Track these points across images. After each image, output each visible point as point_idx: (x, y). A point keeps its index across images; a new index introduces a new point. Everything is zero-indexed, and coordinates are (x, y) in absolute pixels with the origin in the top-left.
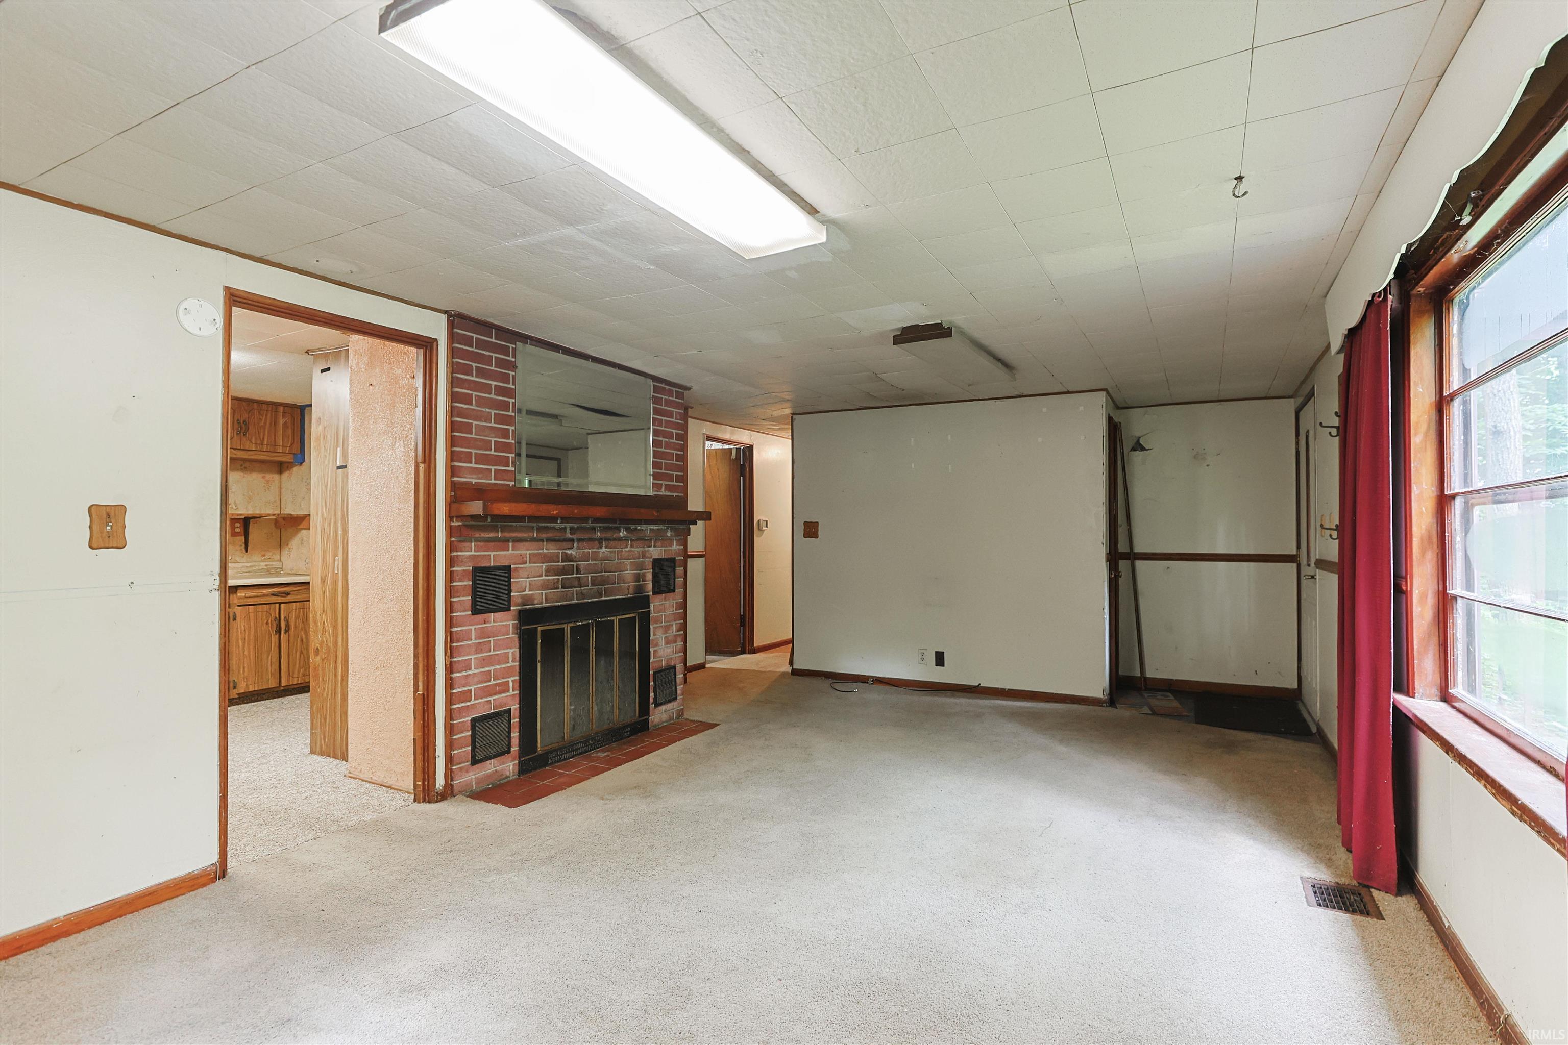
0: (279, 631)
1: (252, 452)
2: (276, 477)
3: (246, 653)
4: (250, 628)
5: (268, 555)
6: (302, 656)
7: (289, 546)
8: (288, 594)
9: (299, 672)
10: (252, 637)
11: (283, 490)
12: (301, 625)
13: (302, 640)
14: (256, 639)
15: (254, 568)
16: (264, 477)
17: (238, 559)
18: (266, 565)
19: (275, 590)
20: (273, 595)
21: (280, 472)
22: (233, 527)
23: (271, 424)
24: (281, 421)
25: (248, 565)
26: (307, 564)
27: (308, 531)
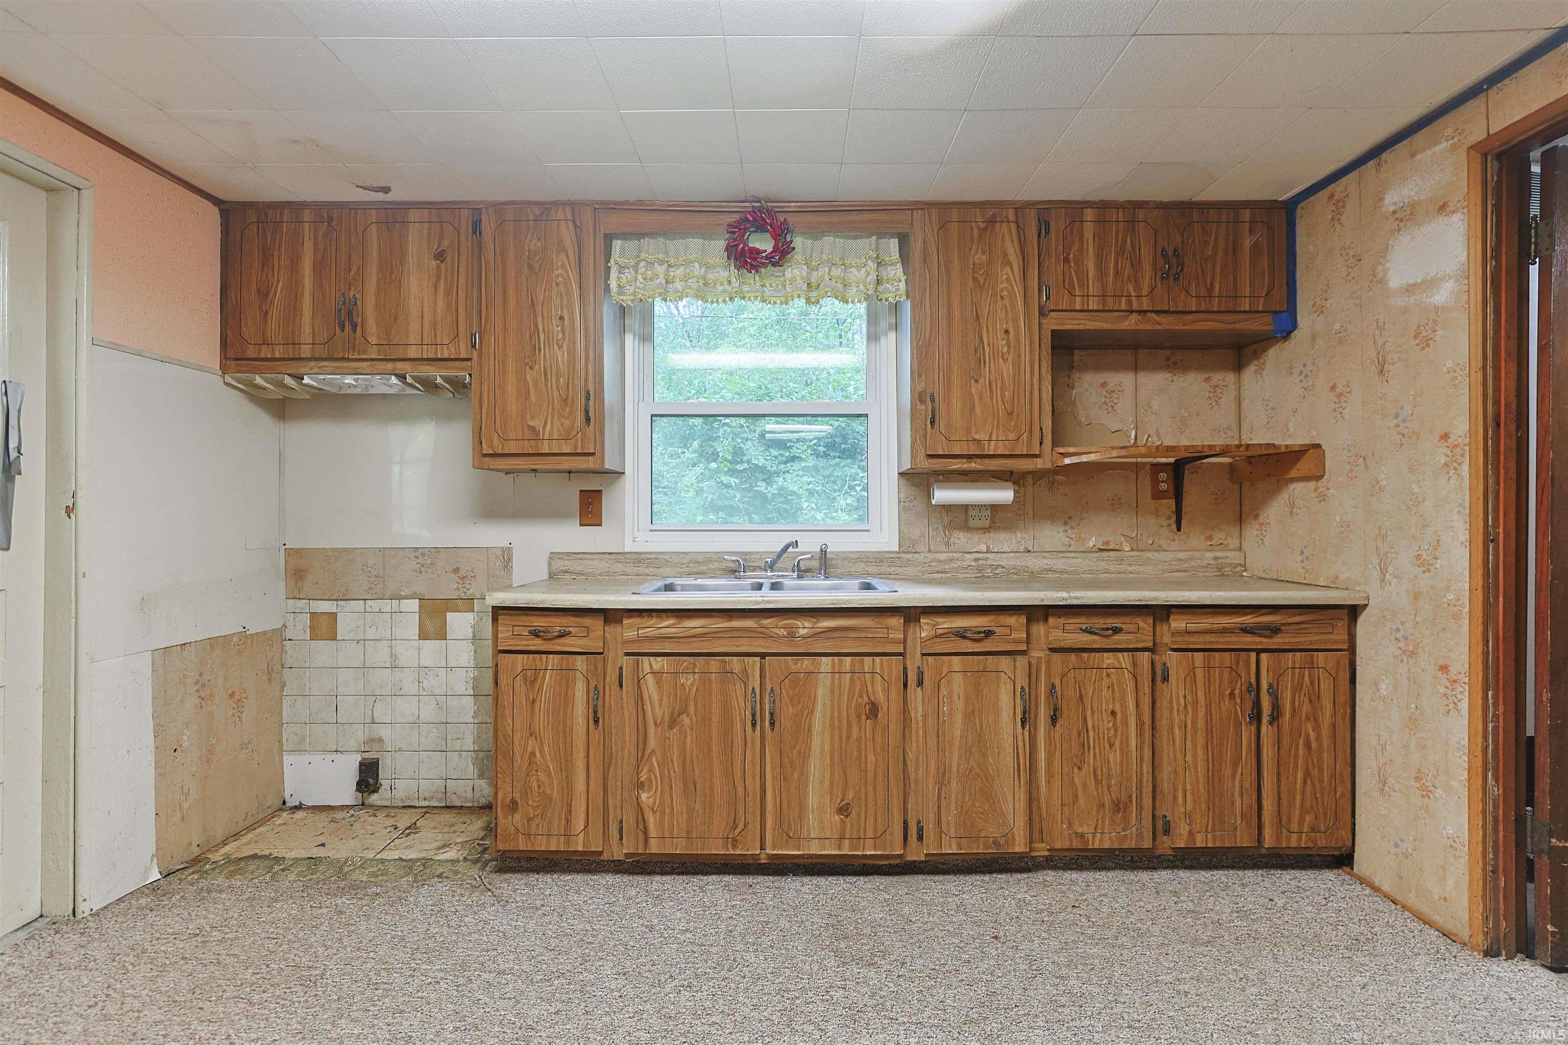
0: (1256, 717)
1: (1190, 317)
2: (1230, 377)
3: (1189, 758)
4: (1196, 702)
5: (1218, 537)
6: (1309, 782)
7: (1261, 520)
8: (1275, 630)
9: (1302, 820)
10: (1201, 723)
11: (1245, 404)
12: (1306, 708)
13: (1308, 745)
14: (1209, 731)
15: (1193, 564)
16: (1208, 380)
17: (1164, 543)
18: (1216, 558)
19: (1249, 619)
20: (1246, 630)
21: (1238, 367)
22: (1155, 482)
23: (1226, 250)
24: (1248, 243)
25: (1182, 555)
26: (1307, 558)
27: (1312, 484)
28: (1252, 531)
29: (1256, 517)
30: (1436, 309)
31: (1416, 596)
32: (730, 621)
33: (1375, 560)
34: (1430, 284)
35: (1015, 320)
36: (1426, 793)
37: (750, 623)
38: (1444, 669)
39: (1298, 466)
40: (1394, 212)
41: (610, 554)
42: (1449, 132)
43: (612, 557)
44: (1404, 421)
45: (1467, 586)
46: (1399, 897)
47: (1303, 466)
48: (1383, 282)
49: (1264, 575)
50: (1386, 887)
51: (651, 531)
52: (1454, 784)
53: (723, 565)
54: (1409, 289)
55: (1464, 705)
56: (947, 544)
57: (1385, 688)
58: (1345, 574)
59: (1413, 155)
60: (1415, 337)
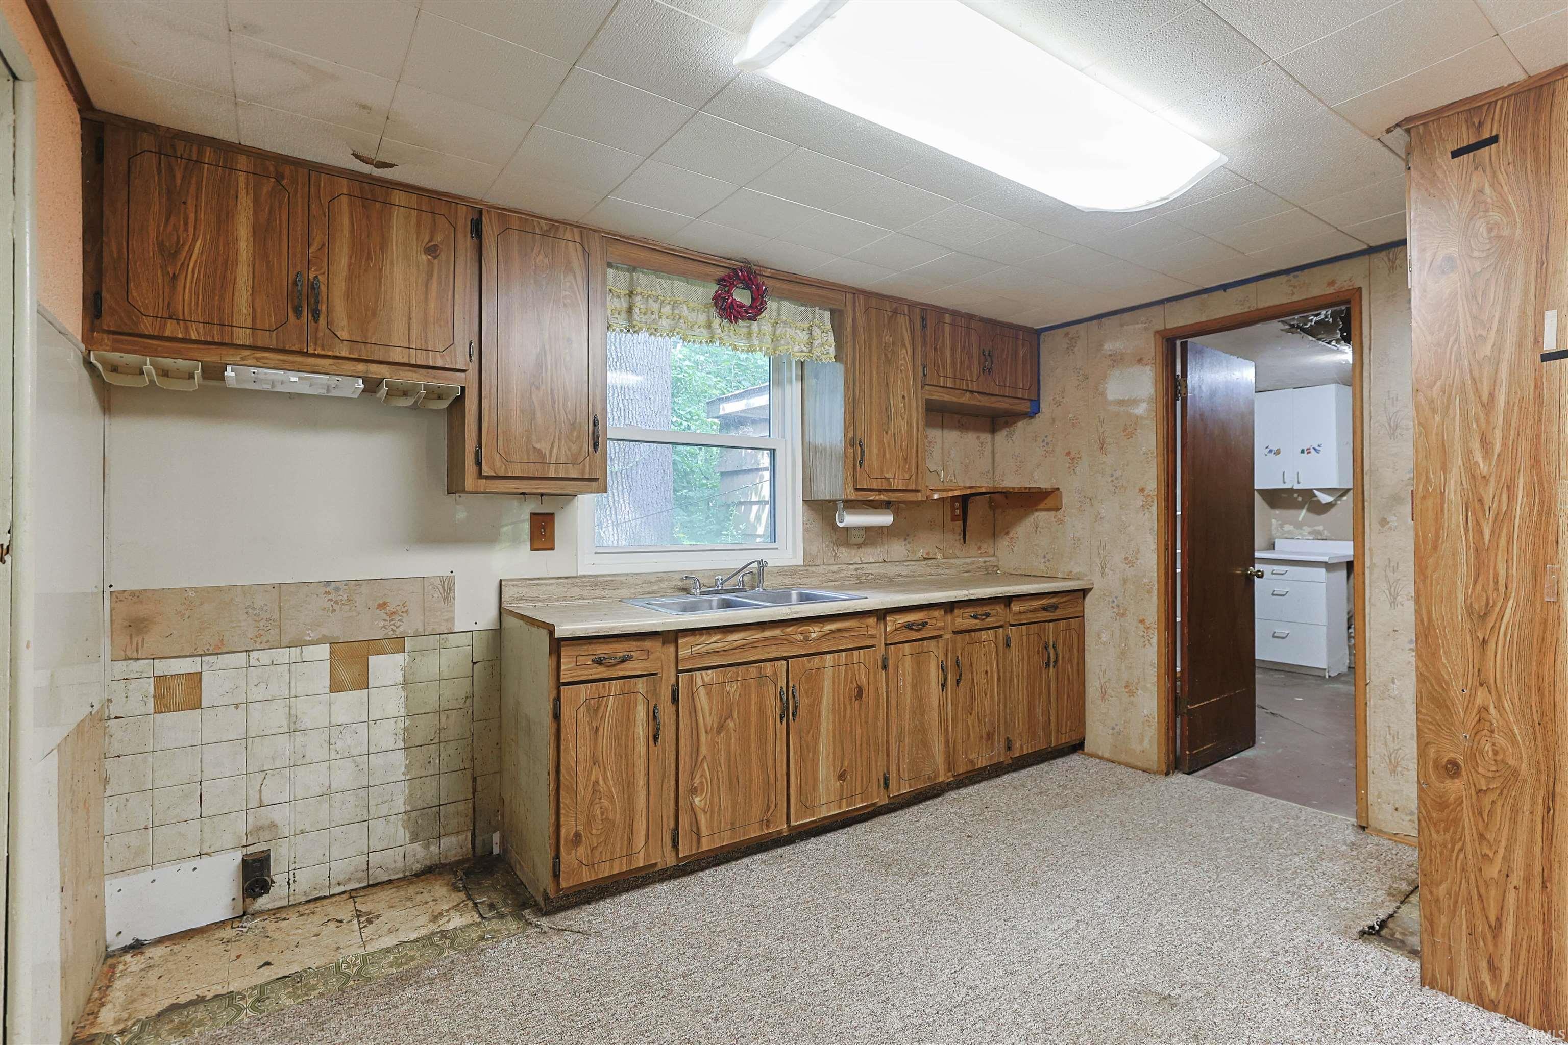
0: (1048, 664)
2: (986, 437)
3: (1020, 697)
4: (1023, 659)
5: (984, 546)
6: (1069, 701)
7: (1011, 535)
8: (1054, 607)
9: (1064, 724)
10: (1025, 674)
11: (997, 456)
12: (1068, 655)
14: (1029, 676)
16: (978, 438)
17: (958, 553)
18: (985, 562)
19: (1044, 602)
21: (993, 431)
22: (953, 509)
23: (1012, 357)
24: (1021, 354)
25: (968, 560)
26: (1049, 561)
27: (1053, 513)
28: (1003, 543)
29: (1007, 533)
30: (1137, 417)
31: (1125, 581)
32: (763, 631)
33: (1098, 561)
34: (1135, 402)
35: (909, 390)
36: (1131, 694)
37: (777, 632)
38: (1142, 621)
39: (1046, 501)
40: (1110, 355)
41: (566, 578)
42: (1143, 319)
43: (569, 581)
44: (1117, 479)
45: (1156, 574)
46: (1115, 759)
47: (1049, 502)
48: (1103, 394)
49: (1013, 572)
50: (1107, 755)
51: (596, 553)
52: (1149, 685)
53: (673, 584)
54: (1121, 403)
55: (1155, 640)
56: (835, 558)
57: (1105, 637)
58: (1076, 570)
59: (1122, 325)
60: (1124, 431)
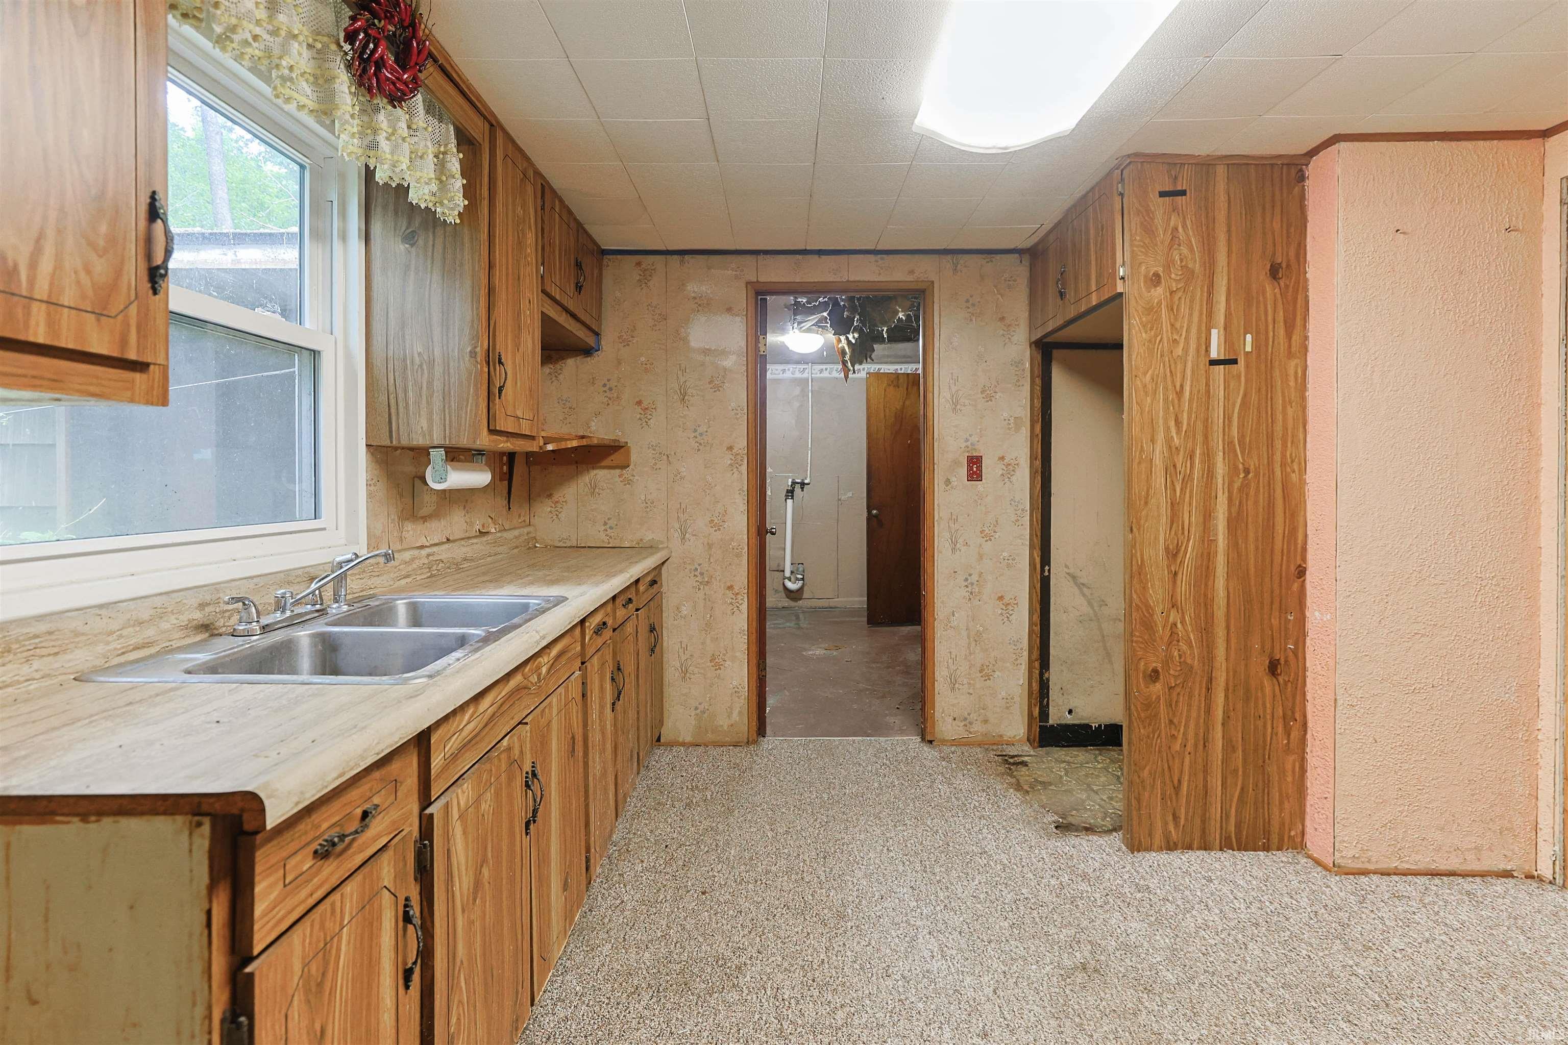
0: (652, 651)
7: (555, 498)
23: (591, 276)
24: (595, 274)
25: (514, 533)
26: (611, 528)
27: (618, 471)
28: (544, 509)
29: (550, 496)
30: (725, 369)
31: (710, 546)
33: (677, 526)
34: (724, 353)
36: (718, 667)
38: (730, 588)
40: (695, 298)
42: (733, 266)
44: (701, 434)
45: (746, 537)
46: (699, 741)
47: (616, 458)
48: (685, 340)
49: (559, 545)
50: (688, 739)
52: (738, 654)
54: (706, 352)
55: (744, 607)
56: (401, 540)
57: (685, 611)
58: (649, 536)
59: (709, 268)
60: (710, 383)
